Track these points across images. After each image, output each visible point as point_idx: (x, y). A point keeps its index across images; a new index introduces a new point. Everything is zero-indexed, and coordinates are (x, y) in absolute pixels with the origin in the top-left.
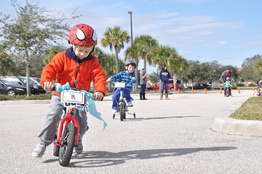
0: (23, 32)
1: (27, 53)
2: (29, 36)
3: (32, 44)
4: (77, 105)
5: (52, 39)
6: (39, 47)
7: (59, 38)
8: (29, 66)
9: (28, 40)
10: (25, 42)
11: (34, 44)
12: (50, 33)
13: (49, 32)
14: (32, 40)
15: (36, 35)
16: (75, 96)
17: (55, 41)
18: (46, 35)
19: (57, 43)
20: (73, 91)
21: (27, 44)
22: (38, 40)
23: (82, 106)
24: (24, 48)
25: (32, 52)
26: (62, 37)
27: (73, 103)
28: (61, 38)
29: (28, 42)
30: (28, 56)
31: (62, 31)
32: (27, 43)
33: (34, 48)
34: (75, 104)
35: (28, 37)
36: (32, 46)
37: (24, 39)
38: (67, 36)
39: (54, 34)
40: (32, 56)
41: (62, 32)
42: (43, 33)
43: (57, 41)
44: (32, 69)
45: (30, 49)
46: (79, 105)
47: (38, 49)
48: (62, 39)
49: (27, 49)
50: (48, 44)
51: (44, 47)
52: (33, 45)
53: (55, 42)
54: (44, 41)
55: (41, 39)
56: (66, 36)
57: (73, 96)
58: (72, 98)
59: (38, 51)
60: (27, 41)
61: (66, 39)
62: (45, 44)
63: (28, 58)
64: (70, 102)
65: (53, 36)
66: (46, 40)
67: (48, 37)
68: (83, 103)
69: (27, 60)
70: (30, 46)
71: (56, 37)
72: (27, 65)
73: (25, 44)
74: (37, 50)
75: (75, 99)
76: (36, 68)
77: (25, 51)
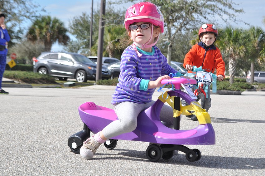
0: (166, 4)
1: (169, 30)
2: (172, 8)
3: (176, 19)
4: (206, 82)
5: (201, 14)
6: (184, 24)
7: (210, 12)
8: (171, 46)
9: (172, 13)
10: (169, 17)
11: (179, 19)
12: (199, 6)
13: (197, 6)
14: (177, 14)
15: (181, 9)
16: (206, 76)
17: (204, 16)
18: (194, 8)
19: (207, 19)
20: (205, 72)
21: (171, 20)
22: (184, 14)
23: (210, 83)
24: (166, 24)
25: (176, 29)
26: (214, 11)
27: (204, 80)
28: (212, 12)
29: (172, 16)
30: (170, 34)
31: (215, 4)
32: (171, 18)
33: (179, 24)
34: (205, 81)
35: (172, 10)
36: (176, 21)
37: (167, 12)
38: (220, 11)
39: (204, 8)
40: (175, 34)
41: (214, 6)
42: (190, 6)
43: (207, 16)
44: (176, 52)
45: (173, 25)
46: (208, 82)
47: (183, 25)
48: (213, 14)
49: (170, 25)
50: (196, 19)
51: (191, 23)
52: (178, 21)
53: (205, 18)
54: (191, 15)
55: (187, 13)
56: (218, 10)
57: (204, 76)
58: (204, 77)
59: (183, 28)
60: (170, 15)
61: (218, 14)
62: (192, 20)
63: (170, 37)
64: (203, 80)
65: (203, 9)
66: (193, 14)
67: (196, 11)
68: (211, 81)
69: (169, 38)
70: (174, 22)
71: (206, 12)
72: (169, 45)
73: (168, 18)
74: (181, 27)
75: (205, 78)
76: (180, 51)
77: (168, 27)
